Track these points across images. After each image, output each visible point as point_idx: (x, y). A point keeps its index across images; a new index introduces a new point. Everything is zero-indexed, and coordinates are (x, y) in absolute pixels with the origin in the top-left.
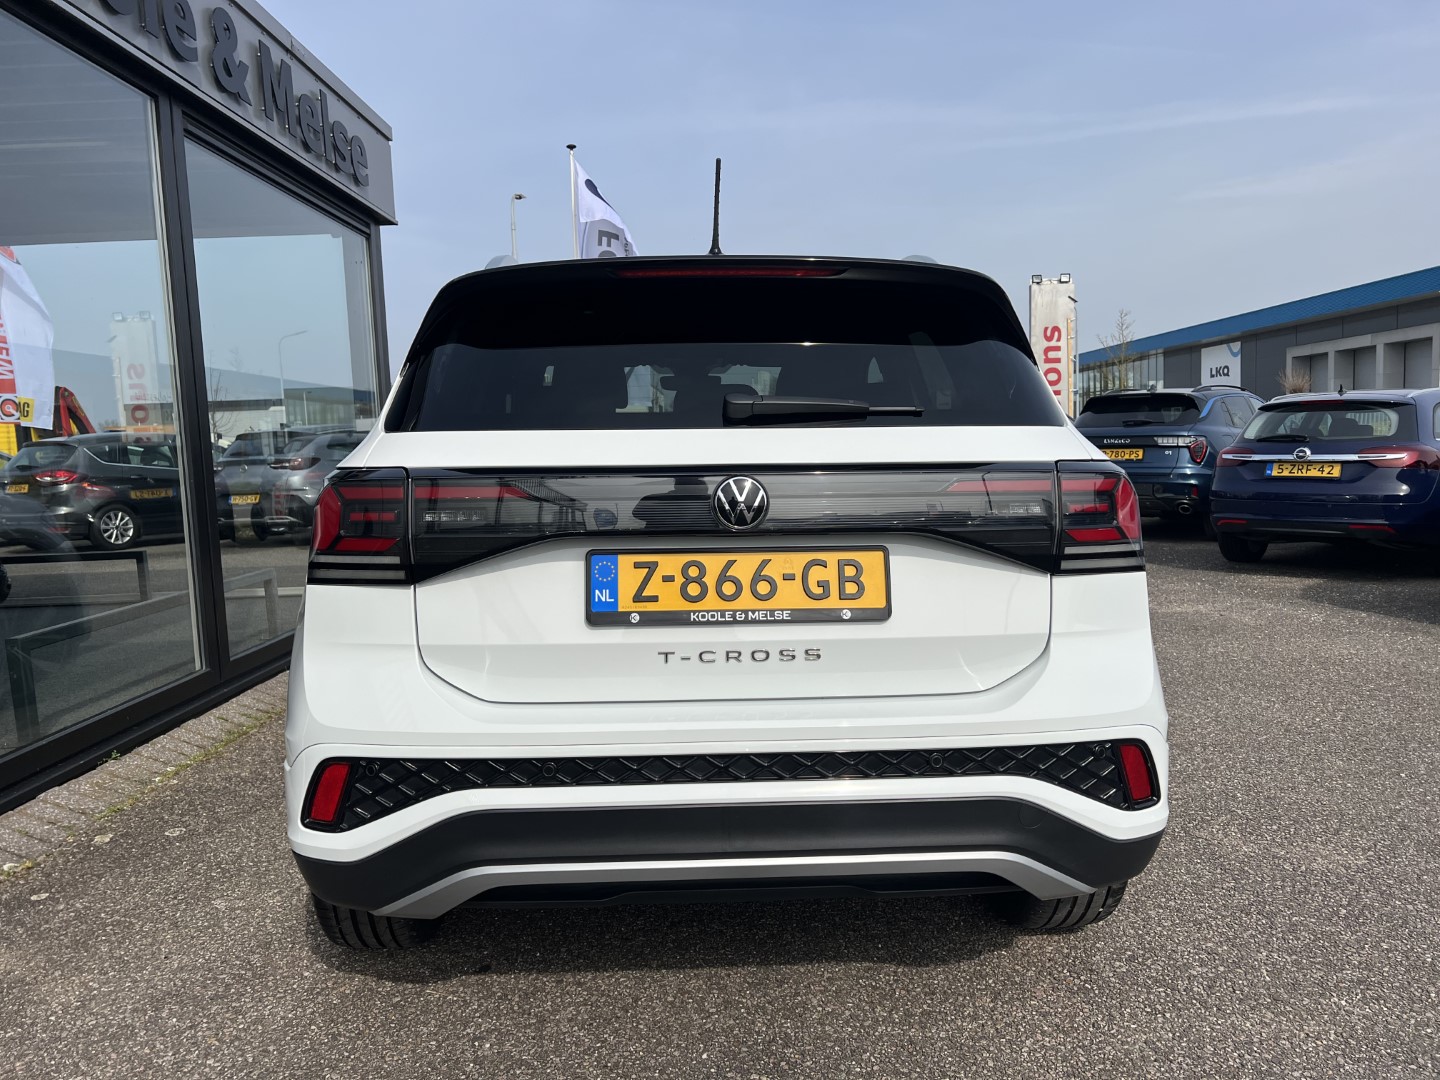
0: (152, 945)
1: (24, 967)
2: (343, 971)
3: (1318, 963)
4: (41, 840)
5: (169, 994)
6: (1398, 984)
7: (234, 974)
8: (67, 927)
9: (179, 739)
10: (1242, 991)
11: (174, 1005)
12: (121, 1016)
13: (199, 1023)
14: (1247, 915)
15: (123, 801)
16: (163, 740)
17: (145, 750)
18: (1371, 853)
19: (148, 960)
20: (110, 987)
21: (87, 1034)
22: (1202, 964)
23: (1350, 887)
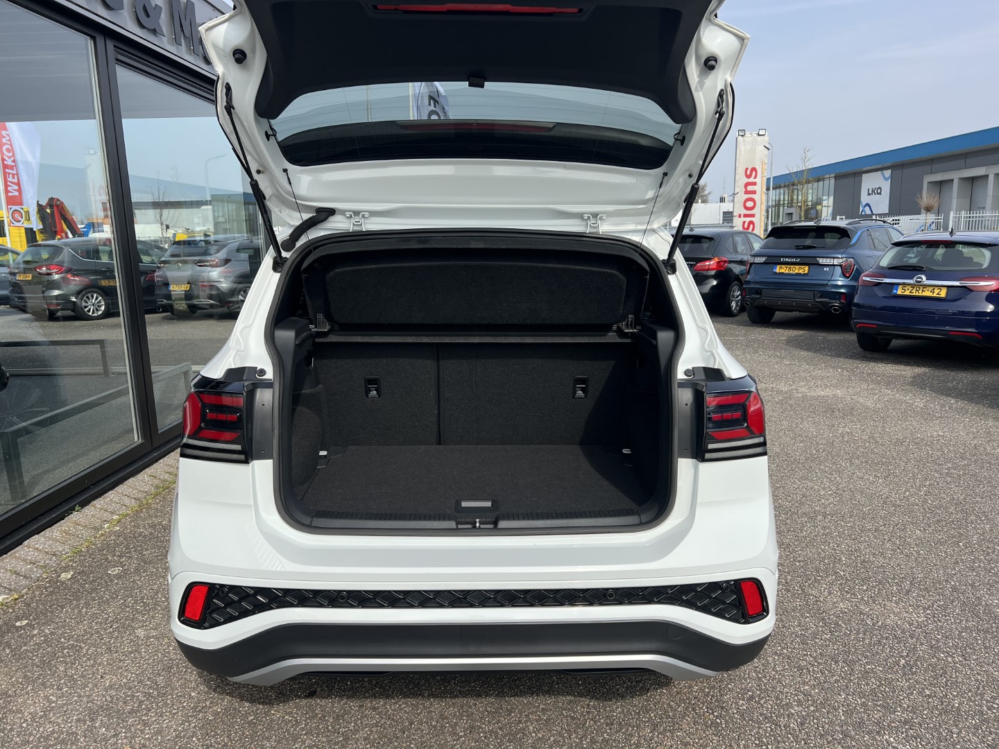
0: (93, 666)
1: (8, 682)
2: (218, 692)
3: (879, 706)
4: (25, 577)
5: (102, 707)
6: (932, 725)
7: (145, 692)
8: (39, 649)
9: (122, 493)
10: (823, 727)
11: (104, 717)
12: (69, 725)
13: (120, 733)
14: (836, 662)
15: (82, 544)
16: (111, 495)
17: (98, 503)
18: (929, 612)
19: (89, 678)
20: (63, 700)
21: (47, 739)
22: (800, 703)
23: (910, 641)
